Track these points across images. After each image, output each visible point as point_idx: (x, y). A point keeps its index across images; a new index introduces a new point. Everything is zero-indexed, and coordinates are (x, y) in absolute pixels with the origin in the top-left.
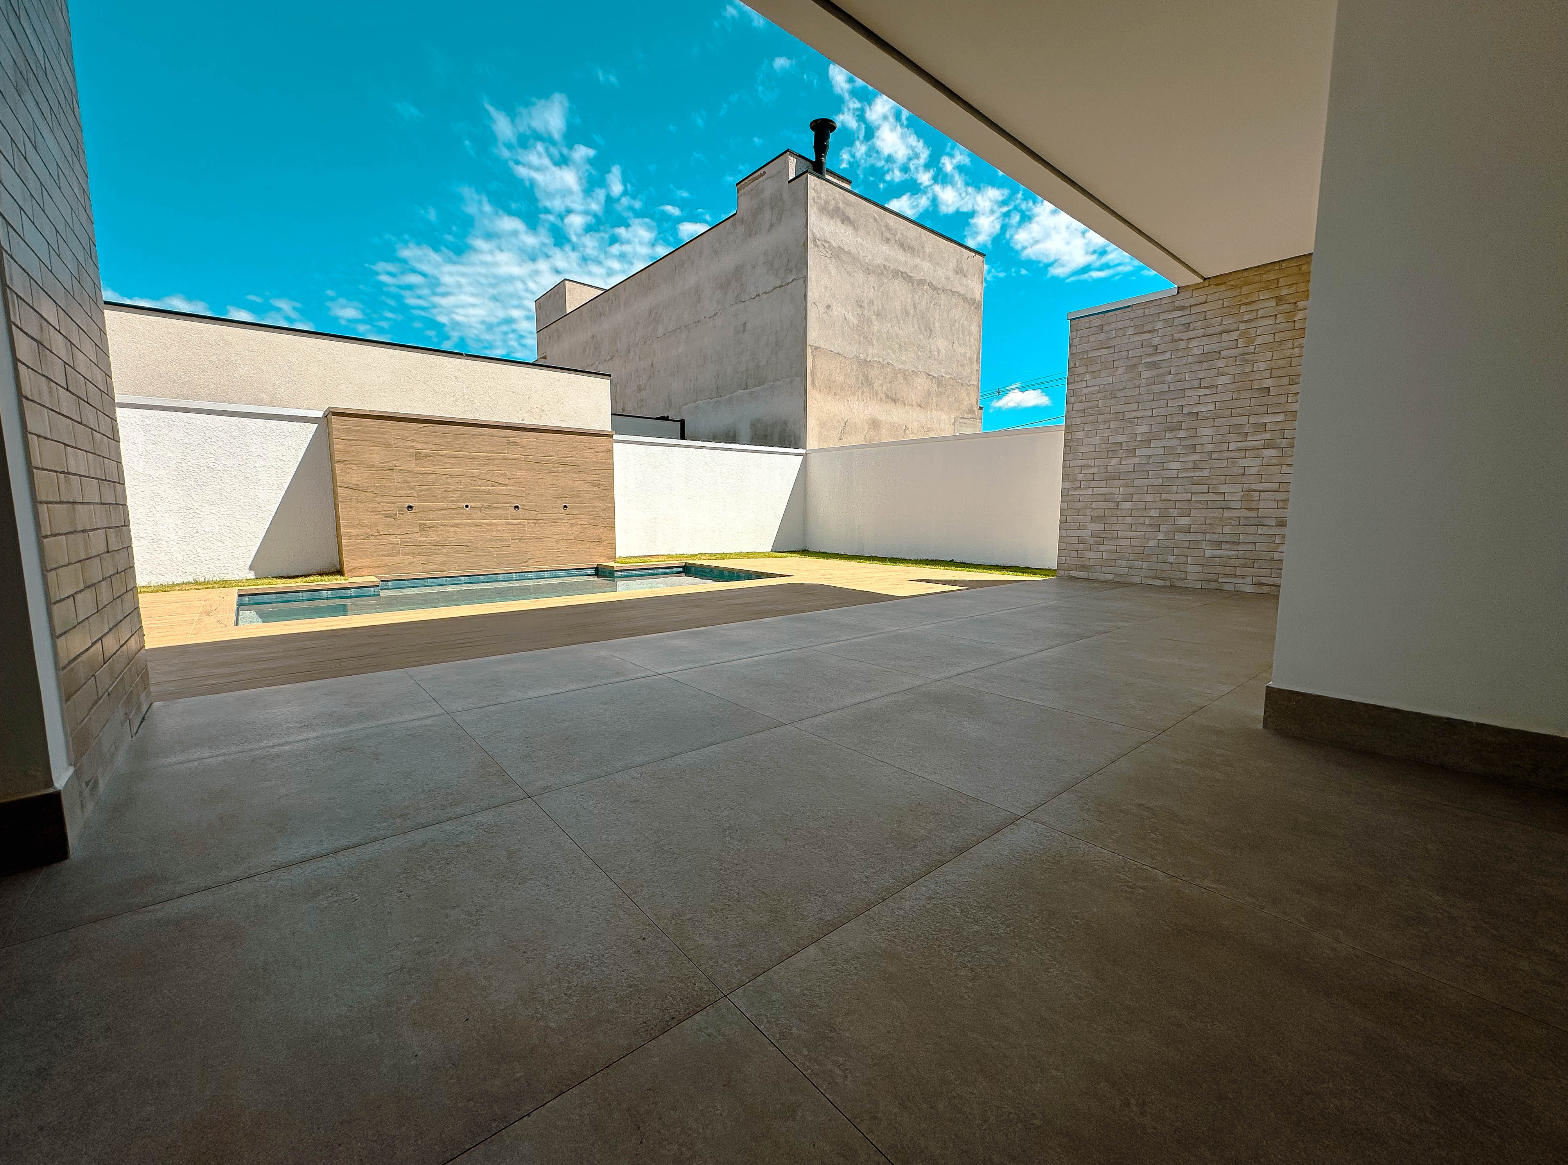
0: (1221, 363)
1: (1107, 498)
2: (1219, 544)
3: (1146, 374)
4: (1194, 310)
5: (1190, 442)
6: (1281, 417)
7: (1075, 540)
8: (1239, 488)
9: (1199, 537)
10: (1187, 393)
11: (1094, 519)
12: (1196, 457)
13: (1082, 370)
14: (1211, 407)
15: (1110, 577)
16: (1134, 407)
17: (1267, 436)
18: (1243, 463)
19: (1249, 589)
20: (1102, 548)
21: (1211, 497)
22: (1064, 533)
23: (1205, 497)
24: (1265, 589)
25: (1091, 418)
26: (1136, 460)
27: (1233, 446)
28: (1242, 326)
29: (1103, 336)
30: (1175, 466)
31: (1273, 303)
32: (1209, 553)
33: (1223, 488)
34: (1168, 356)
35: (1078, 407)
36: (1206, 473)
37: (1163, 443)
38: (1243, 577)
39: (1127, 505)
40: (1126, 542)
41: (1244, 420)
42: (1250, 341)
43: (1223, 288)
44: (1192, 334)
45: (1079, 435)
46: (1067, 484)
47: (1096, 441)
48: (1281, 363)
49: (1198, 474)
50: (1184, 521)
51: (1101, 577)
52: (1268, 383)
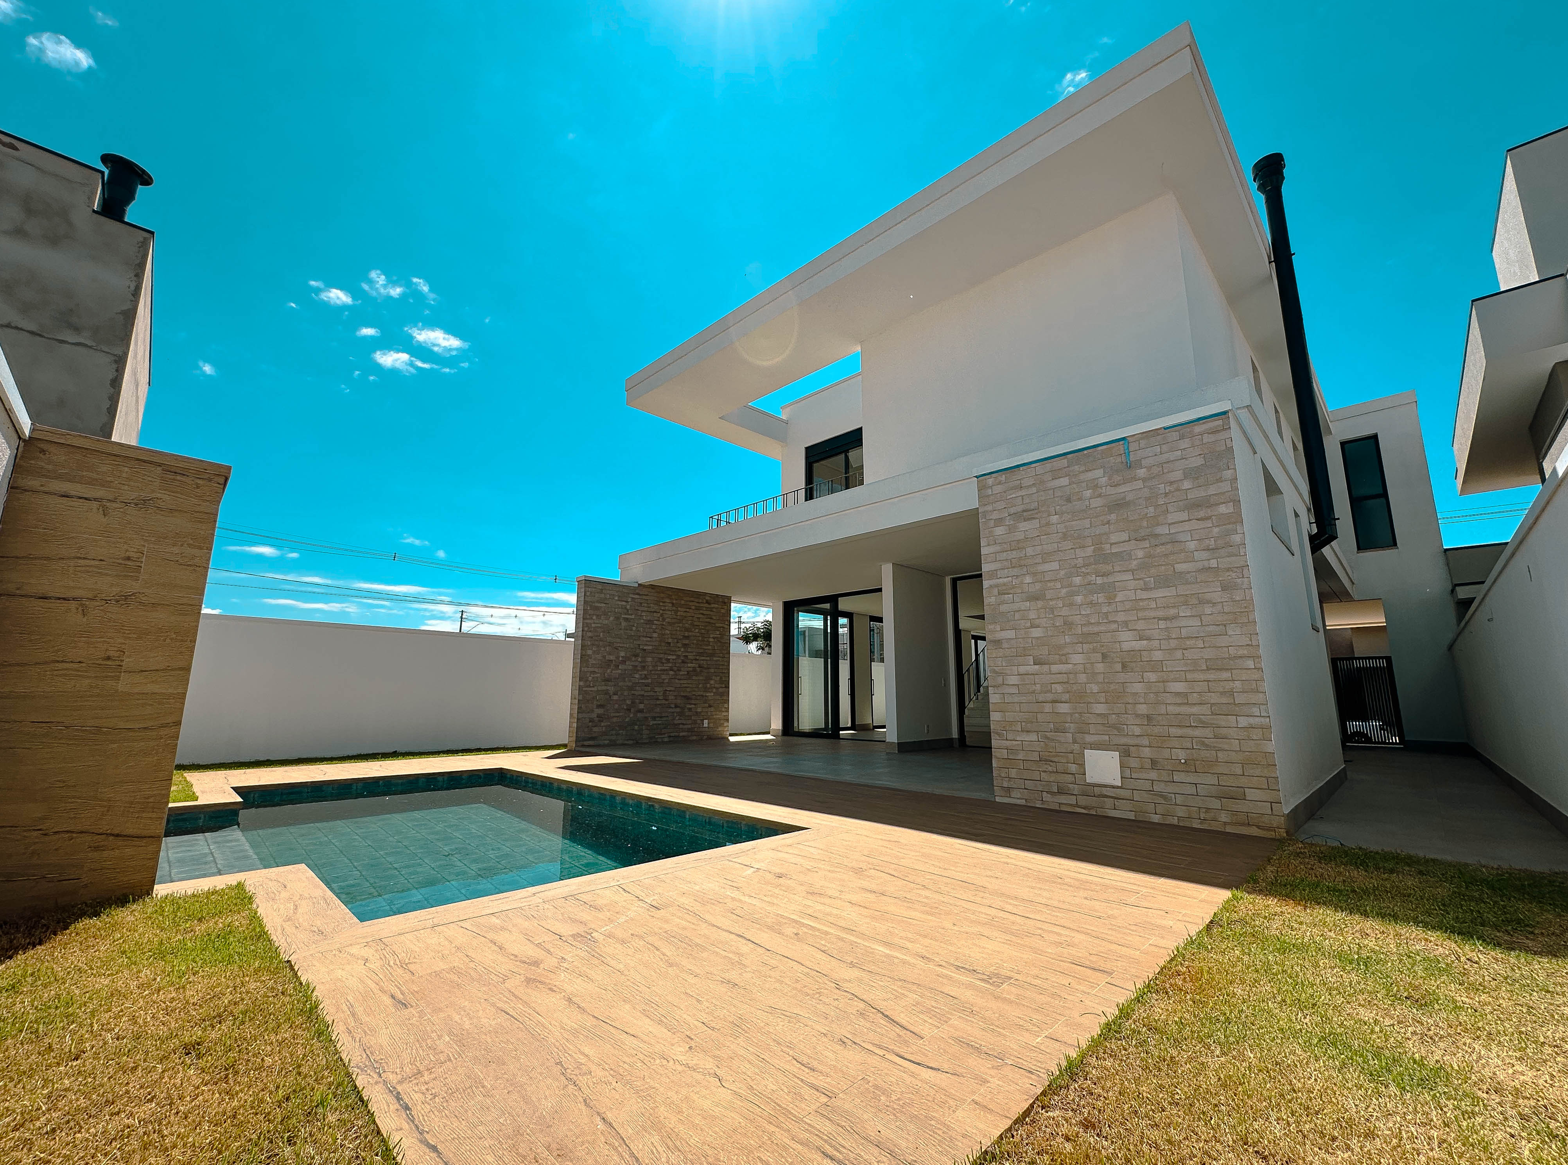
0: (654, 627)
1: (606, 693)
2: (654, 718)
3: (624, 624)
4: (644, 597)
5: (643, 664)
6: (674, 657)
7: (588, 720)
8: (661, 689)
9: (648, 715)
10: (642, 638)
11: (599, 706)
12: (645, 672)
13: (591, 612)
14: (650, 648)
15: (606, 742)
16: (618, 640)
17: (670, 665)
18: (663, 677)
19: (666, 740)
20: (603, 724)
21: (652, 693)
22: (581, 716)
23: (649, 694)
24: (671, 739)
25: (597, 643)
26: (620, 671)
27: (659, 668)
28: (661, 612)
29: (602, 596)
30: (637, 676)
31: (670, 605)
32: (652, 723)
33: (657, 689)
34: (633, 617)
35: (590, 634)
36: (649, 681)
37: (632, 663)
38: (664, 734)
39: (615, 697)
40: (615, 720)
41: (662, 656)
42: (664, 620)
43: (653, 591)
44: (642, 609)
45: (590, 652)
46: (582, 683)
47: (599, 657)
48: (674, 632)
49: (647, 681)
50: (641, 706)
51: (601, 743)
52: (670, 640)
